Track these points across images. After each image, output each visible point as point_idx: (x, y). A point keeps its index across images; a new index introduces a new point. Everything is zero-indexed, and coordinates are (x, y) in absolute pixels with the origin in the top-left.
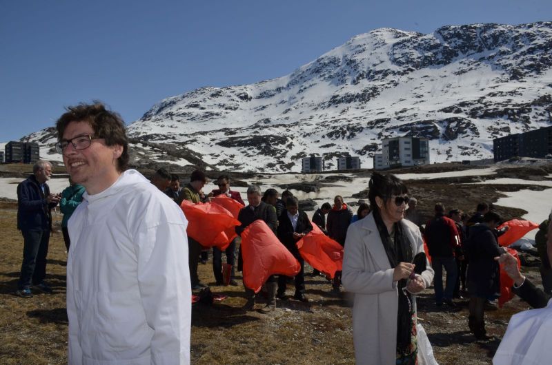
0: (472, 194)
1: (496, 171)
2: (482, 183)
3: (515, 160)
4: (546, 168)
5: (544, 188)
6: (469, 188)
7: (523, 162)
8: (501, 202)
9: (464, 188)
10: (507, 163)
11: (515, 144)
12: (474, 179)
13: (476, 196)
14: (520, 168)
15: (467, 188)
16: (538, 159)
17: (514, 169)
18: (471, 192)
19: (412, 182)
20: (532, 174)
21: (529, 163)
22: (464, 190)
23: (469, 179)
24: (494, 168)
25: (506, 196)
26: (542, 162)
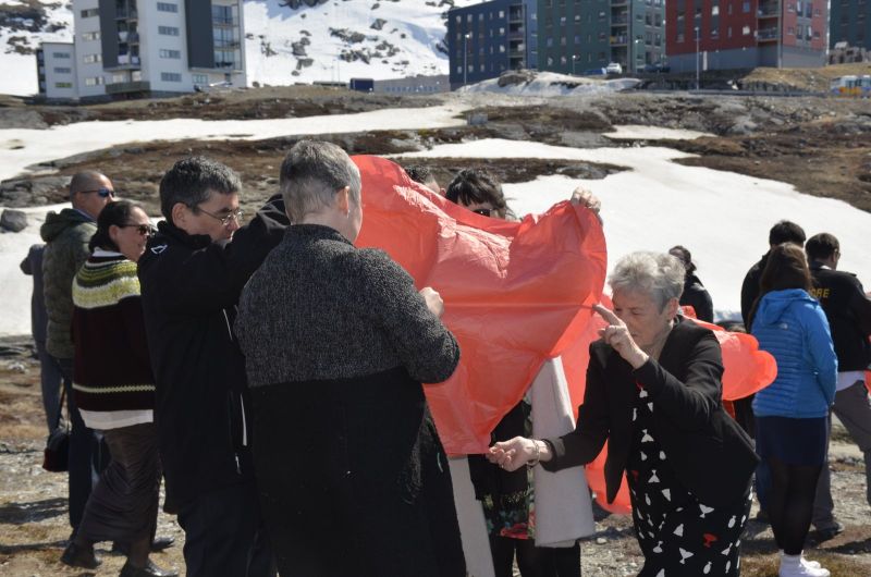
1: (463, 116)
3: (517, 81)
4: (607, 110)
5: (607, 169)
7: (538, 86)
10: (490, 88)
11: (514, 28)
12: (397, 143)
14: (532, 108)
16: (584, 80)
17: (517, 109)
20: (568, 128)
21: (557, 91)
24: (459, 108)
26: (595, 90)
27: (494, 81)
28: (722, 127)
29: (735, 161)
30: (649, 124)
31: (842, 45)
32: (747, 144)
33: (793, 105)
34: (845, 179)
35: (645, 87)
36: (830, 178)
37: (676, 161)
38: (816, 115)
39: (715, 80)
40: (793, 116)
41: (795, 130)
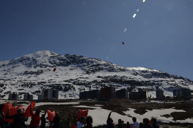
0: (71, 110)
1: (80, 103)
2: (75, 107)
3: (86, 100)
4: (94, 103)
5: (94, 109)
6: (71, 108)
7: (88, 100)
9: (69, 108)
10: (83, 100)
11: (86, 94)
13: (73, 111)
14: (87, 102)
16: (92, 100)
17: (85, 102)
19: (51, 105)
20: (90, 104)
21: (90, 101)
22: (69, 109)
23: (71, 105)
24: (79, 102)
26: (94, 101)
27: (83, 99)
28: (105, 105)
30: (98, 104)
31: (117, 97)
32: (108, 107)
33: (112, 103)
34: (117, 110)
35: (98, 101)
37: (101, 108)
38: (114, 104)
39: (105, 100)
41: (112, 105)
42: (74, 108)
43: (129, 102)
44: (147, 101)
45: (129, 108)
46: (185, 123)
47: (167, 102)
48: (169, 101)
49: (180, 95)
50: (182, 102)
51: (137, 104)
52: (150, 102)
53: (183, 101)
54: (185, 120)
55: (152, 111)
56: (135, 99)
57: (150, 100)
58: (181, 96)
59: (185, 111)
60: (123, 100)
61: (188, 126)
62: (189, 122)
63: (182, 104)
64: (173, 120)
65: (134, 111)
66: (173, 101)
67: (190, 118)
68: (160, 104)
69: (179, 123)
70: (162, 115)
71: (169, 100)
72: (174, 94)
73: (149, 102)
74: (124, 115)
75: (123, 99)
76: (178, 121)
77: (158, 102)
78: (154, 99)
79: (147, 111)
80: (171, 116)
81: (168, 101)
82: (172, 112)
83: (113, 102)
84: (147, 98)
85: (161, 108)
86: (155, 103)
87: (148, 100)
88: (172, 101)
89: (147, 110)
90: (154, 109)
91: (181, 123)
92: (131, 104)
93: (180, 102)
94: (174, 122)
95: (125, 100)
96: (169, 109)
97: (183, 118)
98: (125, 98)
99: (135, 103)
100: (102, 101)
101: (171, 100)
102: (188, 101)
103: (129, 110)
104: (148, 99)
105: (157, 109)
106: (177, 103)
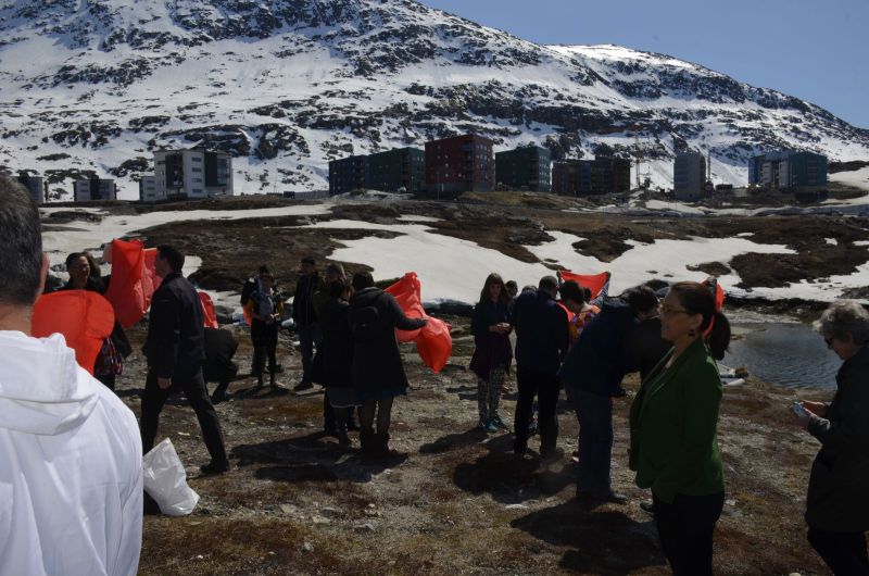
0: (296, 243)
1: (332, 209)
2: (312, 226)
3: (358, 194)
4: (398, 207)
5: (395, 234)
6: (292, 233)
7: (368, 196)
8: (339, 255)
9: (284, 234)
10: (346, 197)
11: (359, 170)
12: (299, 221)
13: (303, 246)
14: (364, 206)
15: (289, 234)
16: (389, 194)
17: (357, 206)
18: (294, 241)
19: (204, 224)
20: (380, 215)
21: (377, 199)
22: (285, 237)
23: (292, 220)
24: (330, 205)
25: (344, 246)
26: (393, 198)
27: (348, 194)
28: (448, 216)
29: (453, 231)
30: (416, 214)
31: (500, 183)
32: (458, 224)
33: (479, 208)
34: (498, 241)
35: (415, 198)
36: (493, 240)
37: (426, 231)
38: (488, 212)
39: (447, 196)
40: (479, 213)
41: (480, 219)
42: (310, 230)
43: (550, 206)
44: (631, 201)
45: (550, 233)
46: (785, 301)
47: (716, 207)
48: (729, 204)
49: (777, 181)
50: (784, 213)
51: (587, 215)
52: (645, 207)
53: (787, 207)
54: (788, 286)
55: (650, 246)
56: (579, 194)
57: (647, 200)
58: (783, 184)
59: (792, 252)
60: (525, 196)
61: (799, 311)
62: (802, 297)
63: (783, 221)
64: (739, 286)
65: (575, 245)
66: (747, 208)
67: (810, 281)
68: (686, 216)
69: (761, 301)
70: (693, 265)
71: (727, 201)
72: (754, 178)
73: (642, 209)
74: (533, 259)
75: (527, 194)
76: (760, 291)
77: (679, 207)
78: (661, 195)
79: (631, 247)
80: (733, 271)
81: (724, 204)
82: (736, 254)
83: (481, 202)
84: (633, 192)
85: (693, 233)
86: (666, 213)
87: (634, 198)
88: (742, 207)
89: (629, 242)
90: (660, 238)
91: (768, 298)
92: (562, 215)
93: (777, 213)
94: (740, 293)
95: (533, 194)
96: (725, 239)
97: (781, 280)
98: (533, 188)
99: (579, 208)
100: (433, 202)
101: (737, 202)
102: (807, 210)
103: (550, 239)
104: (635, 195)
105: (675, 238)
106: (760, 214)
